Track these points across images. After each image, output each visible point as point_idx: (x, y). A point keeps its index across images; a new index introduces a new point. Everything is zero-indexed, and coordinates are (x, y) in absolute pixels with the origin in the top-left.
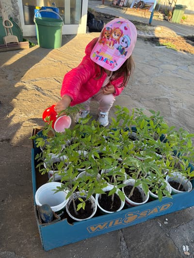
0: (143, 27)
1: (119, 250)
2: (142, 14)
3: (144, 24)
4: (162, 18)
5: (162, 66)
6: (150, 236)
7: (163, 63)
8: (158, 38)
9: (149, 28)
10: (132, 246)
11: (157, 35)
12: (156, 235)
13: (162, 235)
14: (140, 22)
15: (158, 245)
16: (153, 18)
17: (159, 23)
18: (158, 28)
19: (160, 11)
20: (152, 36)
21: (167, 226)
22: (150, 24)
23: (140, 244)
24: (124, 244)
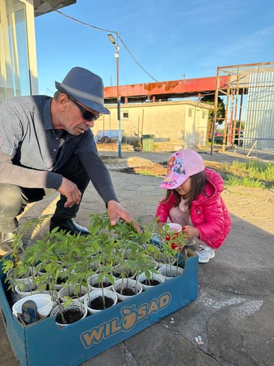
0: (113, 160)
1: (124, 361)
2: (109, 149)
3: (114, 158)
4: (133, 149)
5: (140, 188)
6: (158, 339)
7: (139, 186)
8: (132, 168)
9: (120, 160)
10: (139, 355)
11: (130, 166)
12: (163, 337)
13: (171, 335)
14: (109, 155)
15: (168, 344)
16: (122, 150)
17: (129, 154)
18: (130, 159)
19: (128, 143)
20: (125, 167)
21: (174, 325)
22: (120, 157)
23: (148, 349)
24: (130, 355)
